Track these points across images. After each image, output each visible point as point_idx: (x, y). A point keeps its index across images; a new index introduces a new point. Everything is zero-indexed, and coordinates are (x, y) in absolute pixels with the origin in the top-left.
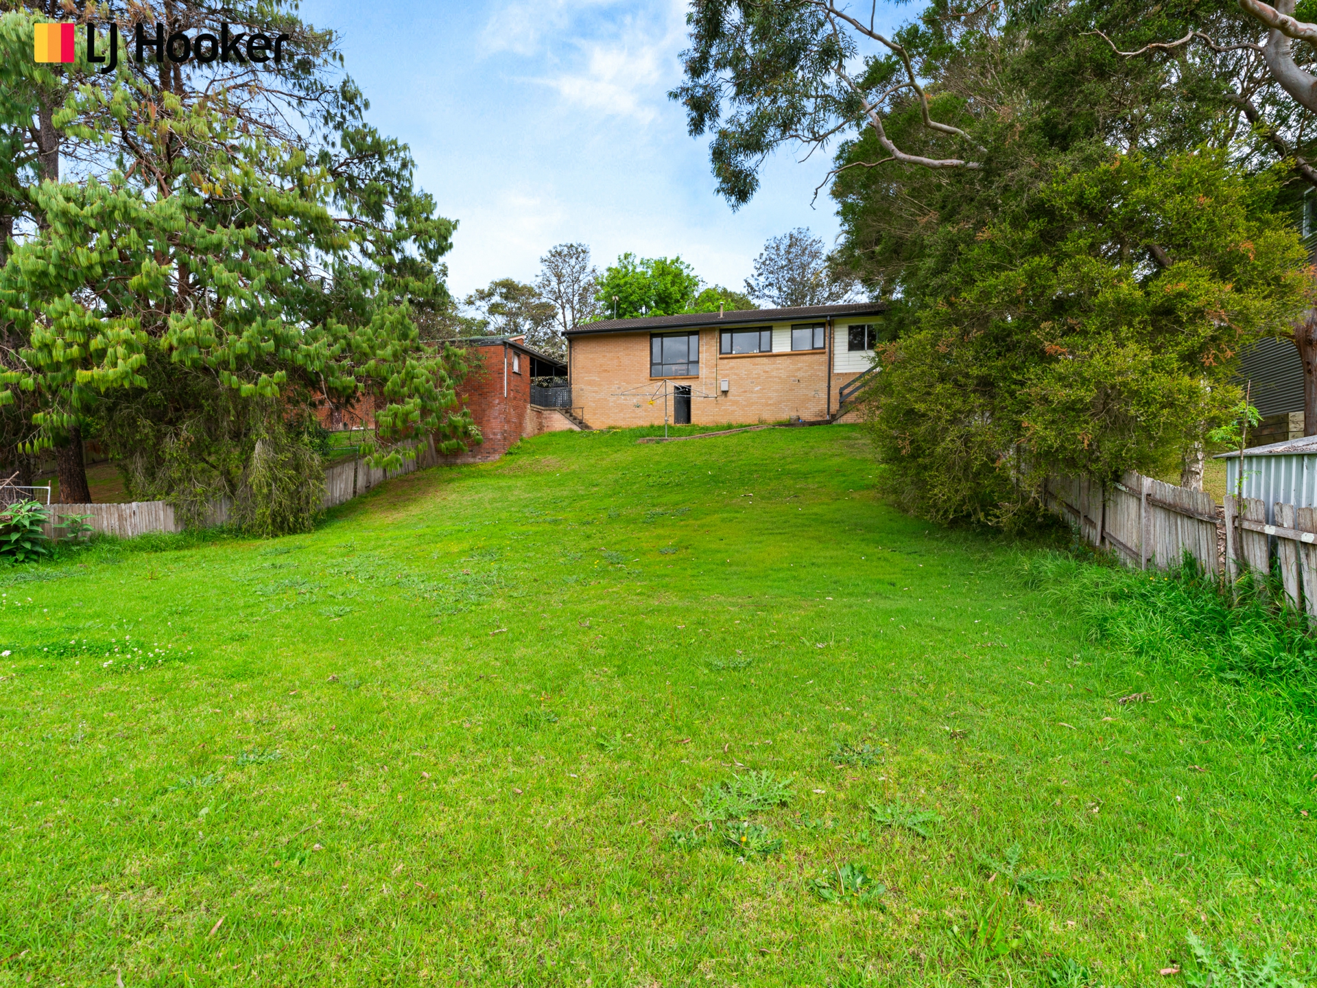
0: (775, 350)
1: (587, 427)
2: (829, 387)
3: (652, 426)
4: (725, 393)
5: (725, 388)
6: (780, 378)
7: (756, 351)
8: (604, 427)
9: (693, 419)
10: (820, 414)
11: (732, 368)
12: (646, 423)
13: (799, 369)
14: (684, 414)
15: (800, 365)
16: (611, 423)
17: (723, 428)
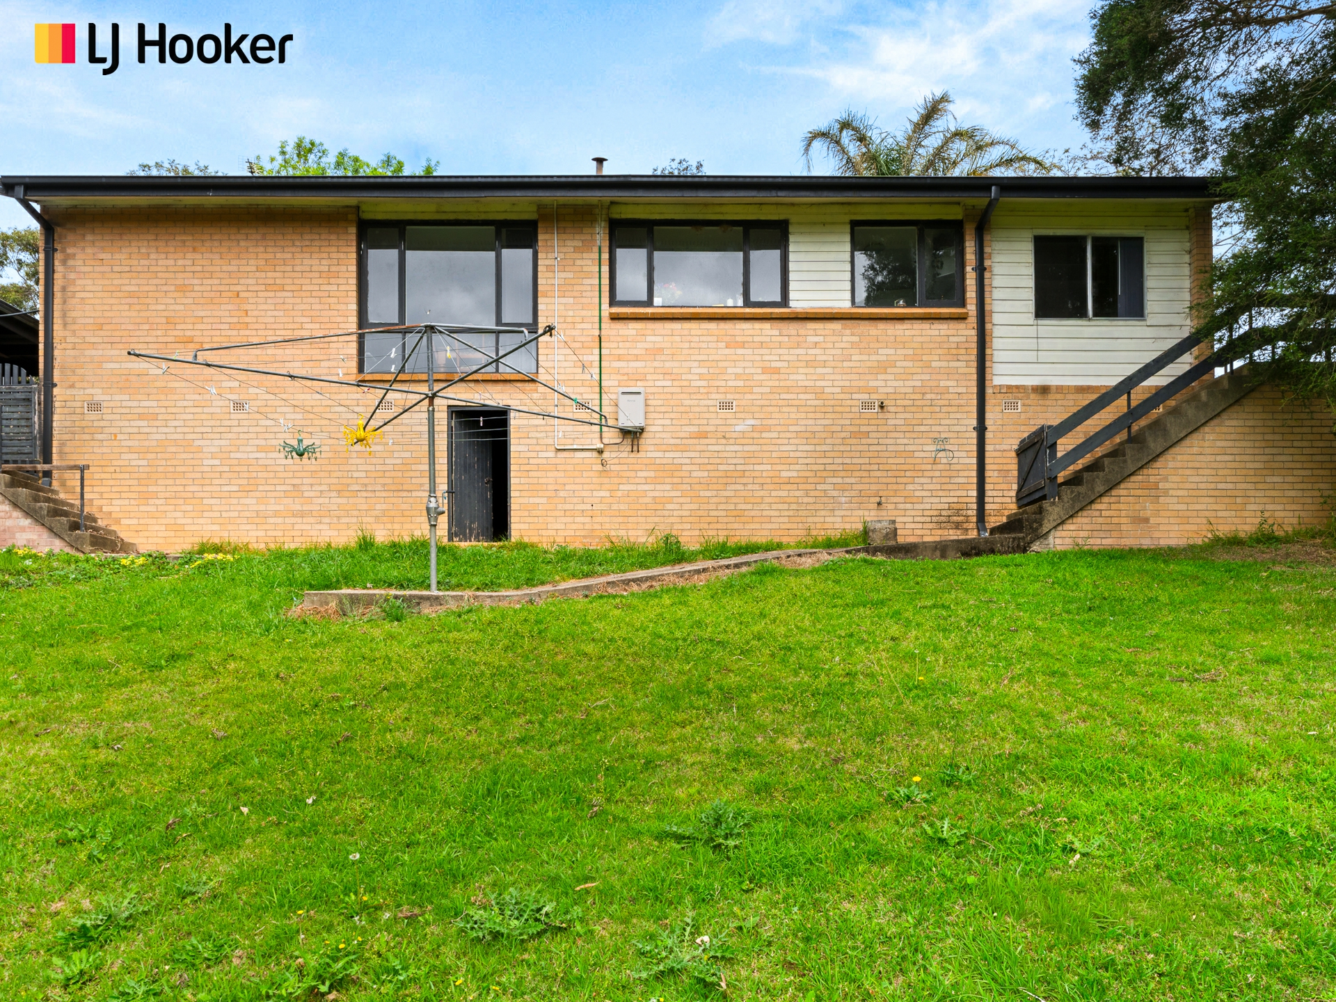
0: (800, 300)
1: (105, 541)
2: (981, 429)
3: (366, 544)
4: (632, 435)
5: (631, 420)
6: (819, 393)
7: (734, 301)
8: (176, 546)
9: (519, 526)
10: (951, 519)
11: (656, 352)
12: (344, 537)
13: (883, 368)
14: (480, 507)
15: (885, 353)
16: (212, 532)
17: (647, 558)
